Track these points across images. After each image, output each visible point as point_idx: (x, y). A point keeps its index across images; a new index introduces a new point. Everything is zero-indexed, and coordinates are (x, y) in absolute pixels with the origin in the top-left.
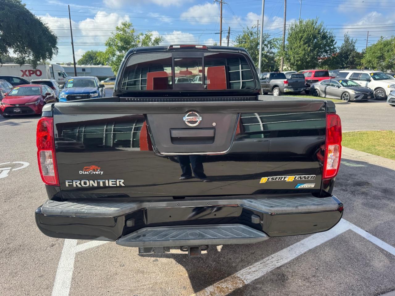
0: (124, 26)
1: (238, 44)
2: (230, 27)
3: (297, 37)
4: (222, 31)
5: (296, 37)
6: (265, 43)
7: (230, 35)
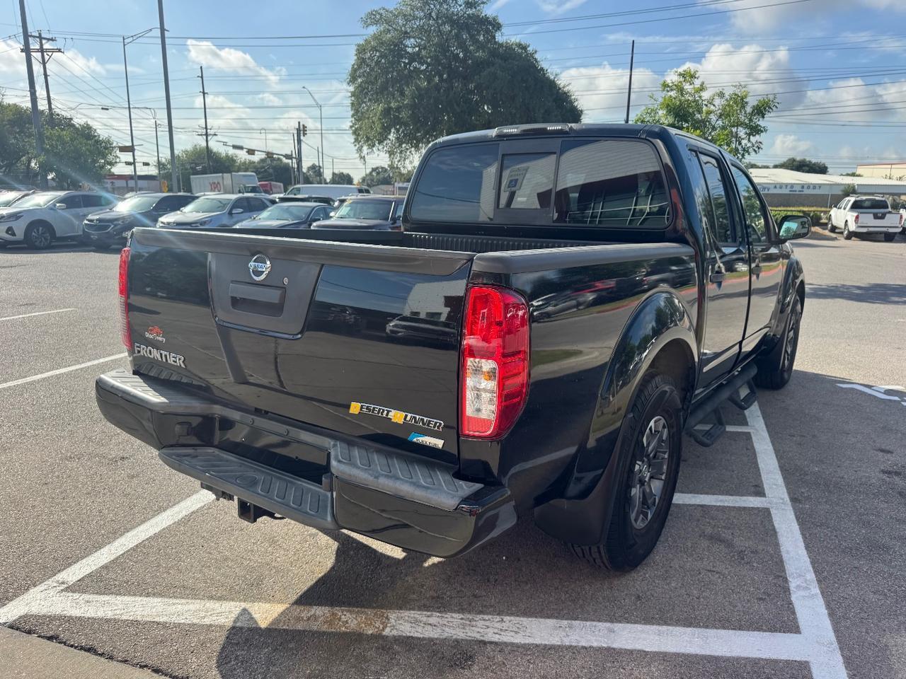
0: (682, 79)
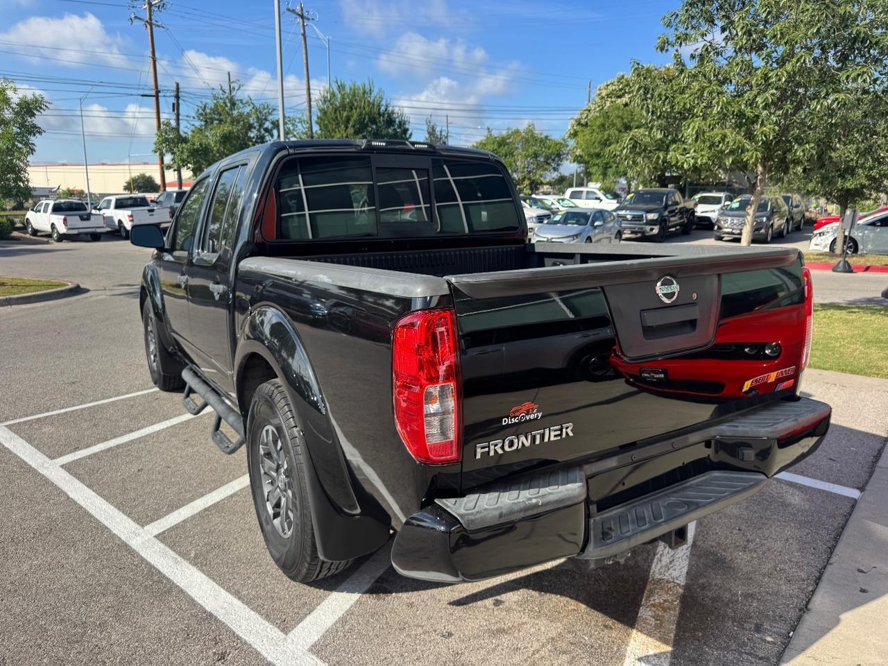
1: (203, 123)
2: (178, 85)
3: (339, 118)
4: (159, 92)
5: (337, 117)
6: (265, 126)
7: (181, 102)
